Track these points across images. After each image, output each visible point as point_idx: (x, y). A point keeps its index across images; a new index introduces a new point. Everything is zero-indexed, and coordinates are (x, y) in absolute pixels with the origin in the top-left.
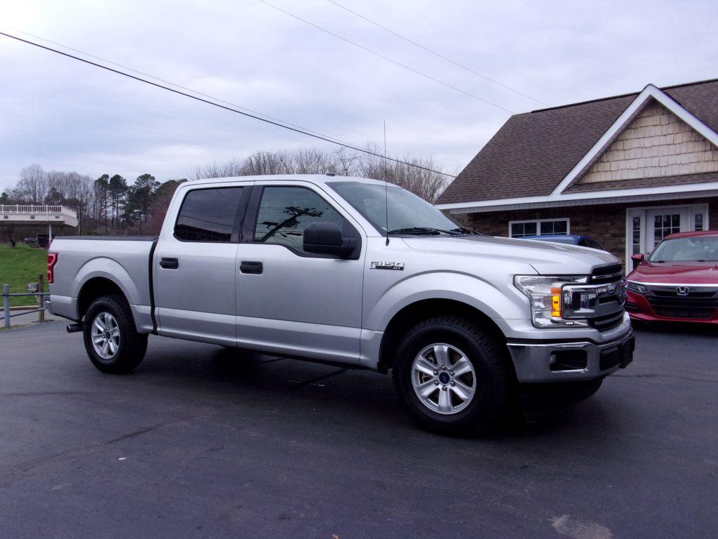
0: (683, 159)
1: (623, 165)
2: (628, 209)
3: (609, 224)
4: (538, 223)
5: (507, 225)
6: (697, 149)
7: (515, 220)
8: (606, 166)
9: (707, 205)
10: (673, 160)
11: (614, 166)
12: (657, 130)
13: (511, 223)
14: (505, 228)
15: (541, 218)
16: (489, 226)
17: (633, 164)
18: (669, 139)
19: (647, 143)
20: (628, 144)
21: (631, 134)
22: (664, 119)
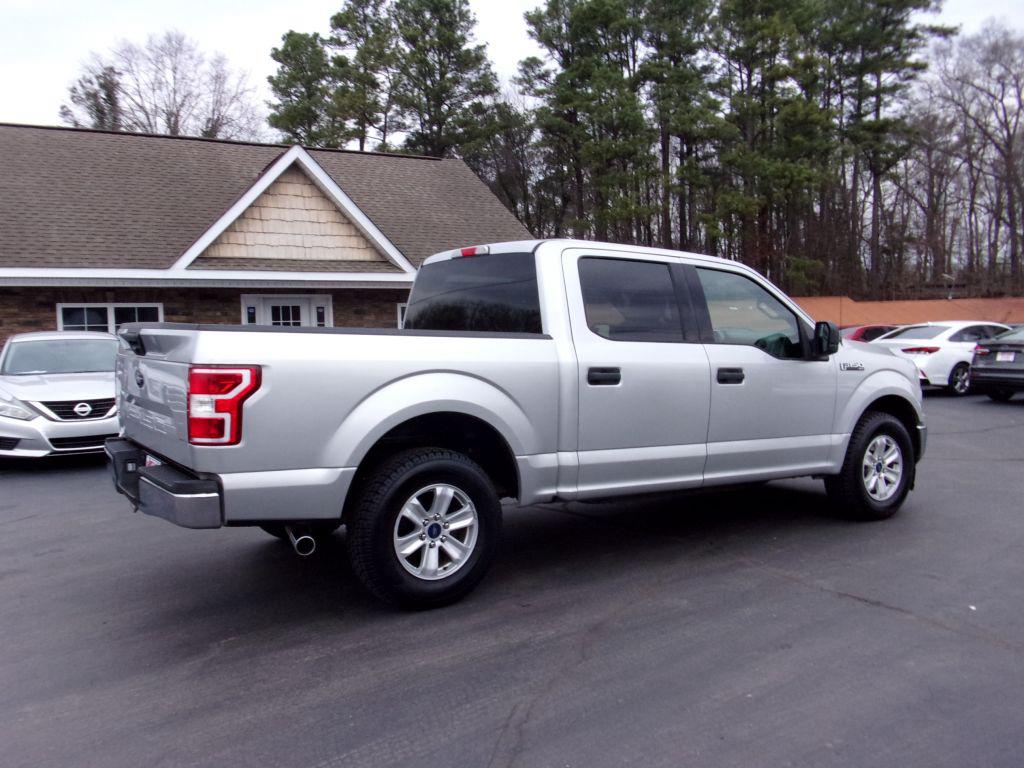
0: (328, 241)
1: (261, 238)
2: (243, 295)
3: (219, 314)
4: (111, 309)
5: (54, 310)
6: (342, 233)
7: (67, 301)
8: (240, 237)
9: (330, 297)
10: (318, 241)
11: (250, 238)
12: (299, 202)
13: (60, 307)
14: (50, 315)
15: (116, 301)
16: (16, 310)
17: (273, 239)
18: (313, 216)
19: (287, 215)
20: (266, 213)
21: (270, 201)
22: (306, 190)
